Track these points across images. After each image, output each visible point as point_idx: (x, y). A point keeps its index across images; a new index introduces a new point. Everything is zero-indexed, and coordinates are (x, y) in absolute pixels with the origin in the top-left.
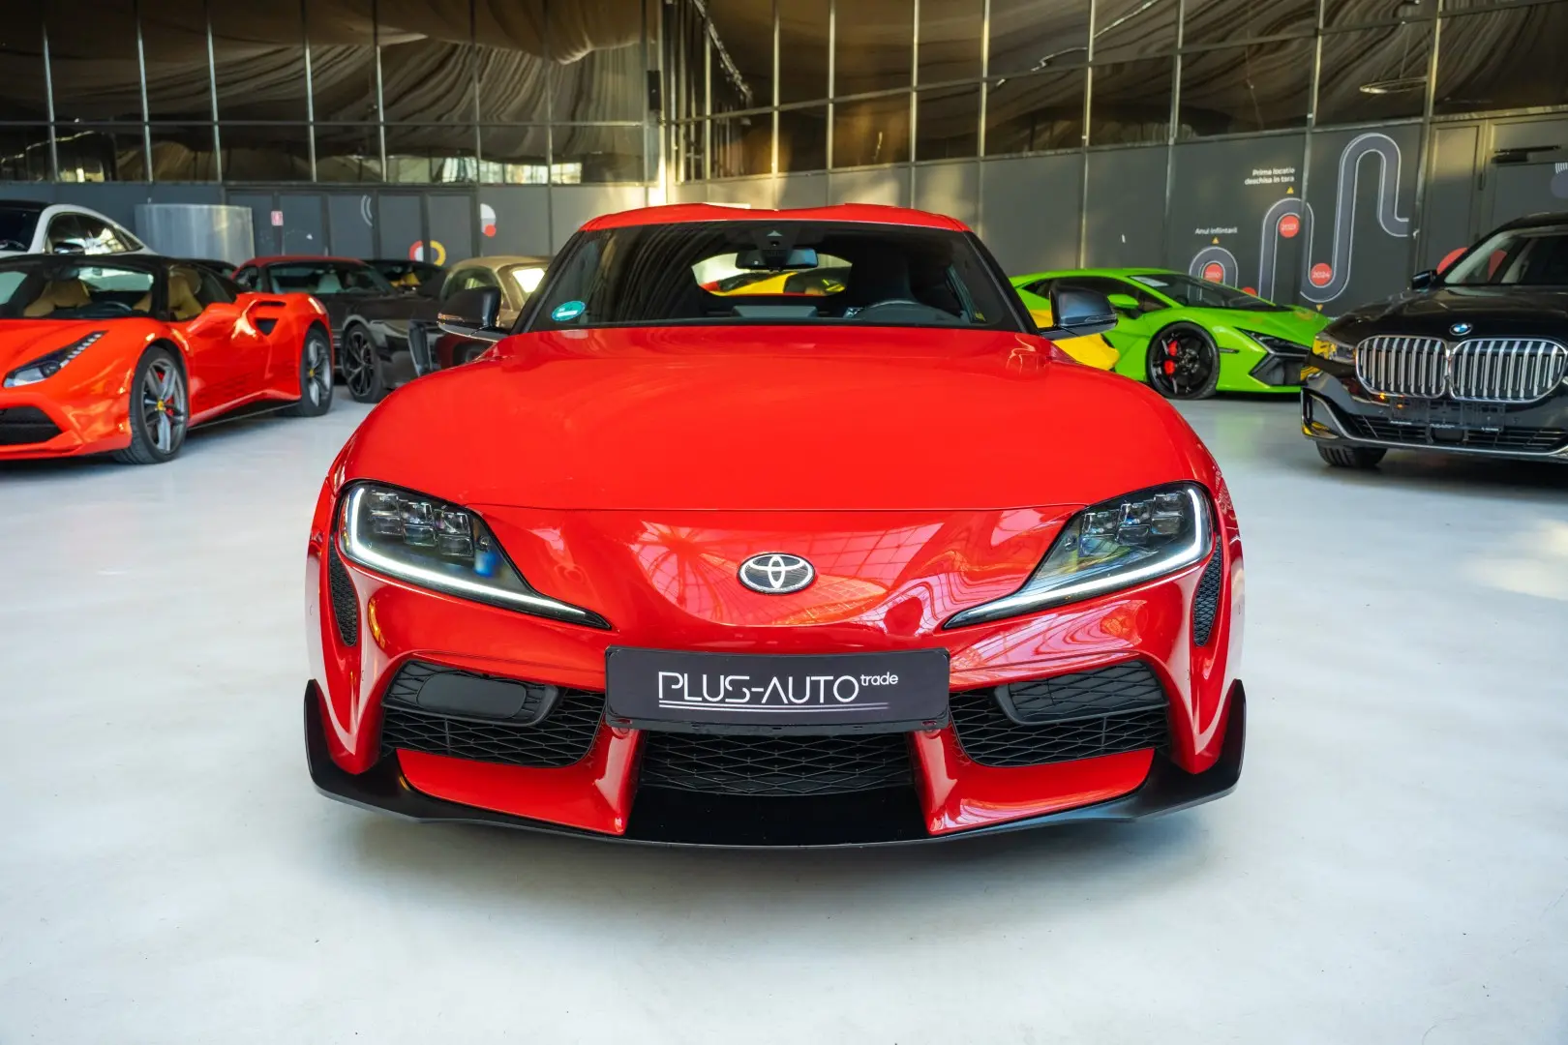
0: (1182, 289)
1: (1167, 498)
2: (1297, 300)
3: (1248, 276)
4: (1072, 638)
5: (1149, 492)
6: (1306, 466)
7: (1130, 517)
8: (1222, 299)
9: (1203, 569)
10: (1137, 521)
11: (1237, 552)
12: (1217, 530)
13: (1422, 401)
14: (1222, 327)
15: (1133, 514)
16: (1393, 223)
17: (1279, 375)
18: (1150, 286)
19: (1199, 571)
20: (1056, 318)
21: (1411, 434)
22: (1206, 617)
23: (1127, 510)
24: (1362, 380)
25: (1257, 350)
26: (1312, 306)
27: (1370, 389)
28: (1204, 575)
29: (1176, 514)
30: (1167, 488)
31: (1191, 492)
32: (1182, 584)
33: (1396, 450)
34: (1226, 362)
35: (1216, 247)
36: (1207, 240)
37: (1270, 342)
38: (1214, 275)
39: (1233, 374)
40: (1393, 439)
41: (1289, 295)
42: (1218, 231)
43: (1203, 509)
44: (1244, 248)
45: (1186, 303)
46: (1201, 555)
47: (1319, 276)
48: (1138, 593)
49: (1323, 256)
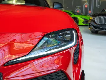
0: (74, 13)
1: (68, 32)
2: (87, 15)
3: (82, 12)
4: (43, 66)
5: (64, 30)
6: (89, 33)
7: (60, 36)
8: (79, 14)
9: (75, 47)
10: (61, 37)
11: (82, 43)
12: (78, 39)
13: (104, 25)
14: (79, 17)
15: (61, 35)
16: (98, 6)
17: (85, 23)
18: (71, 13)
19: (75, 48)
20: (54, 7)
21: (102, 29)
22: (76, 58)
23: (59, 34)
24: (96, 22)
25: (83, 20)
26: (89, 15)
27: (97, 23)
28: (76, 49)
29: (70, 35)
30: (68, 30)
31: (73, 31)
32: (70, 51)
33: (100, 31)
34: (79, 21)
35: (78, 9)
36: (77, 8)
37: (85, 19)
38: (78, 12)
39: (80, 23)
40: (100, 29)
41: (86, 14)
42: (78, 7)
43: (76, 35)
44: (81, 9)
45: (75, 14)
46: (75, 44)
47: (90, 12)
48: (61, 54)
49: (90, 10)
